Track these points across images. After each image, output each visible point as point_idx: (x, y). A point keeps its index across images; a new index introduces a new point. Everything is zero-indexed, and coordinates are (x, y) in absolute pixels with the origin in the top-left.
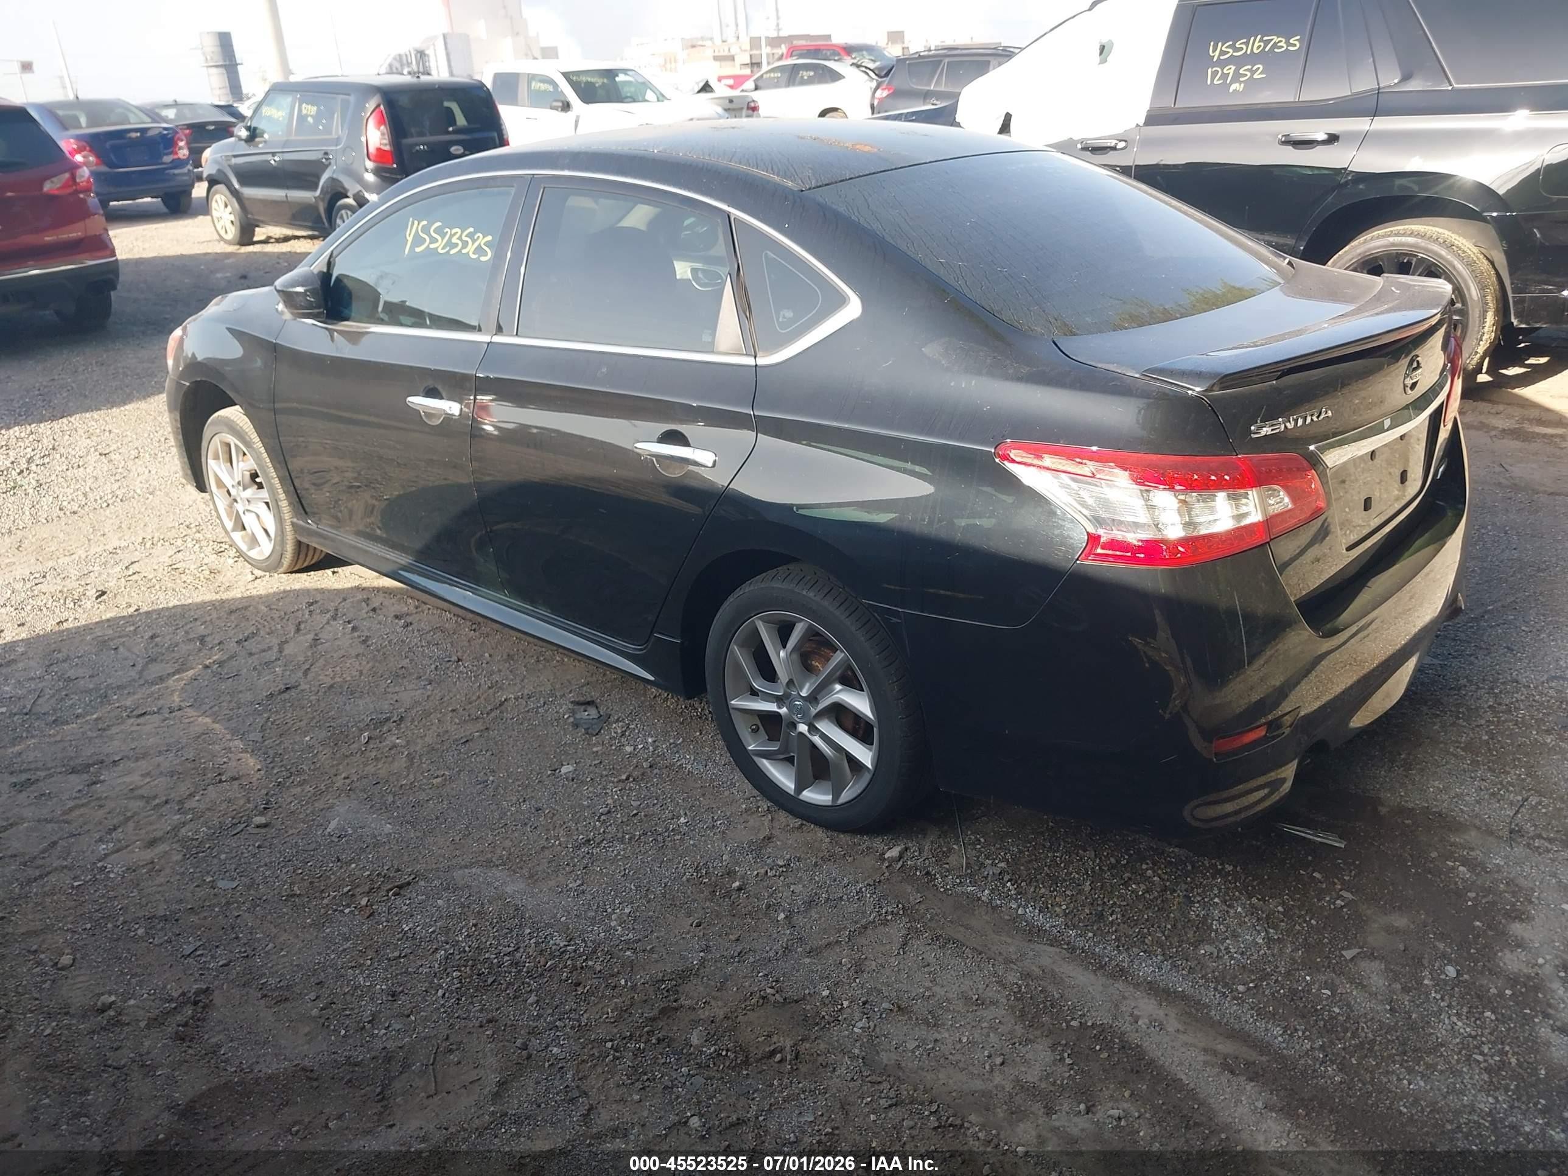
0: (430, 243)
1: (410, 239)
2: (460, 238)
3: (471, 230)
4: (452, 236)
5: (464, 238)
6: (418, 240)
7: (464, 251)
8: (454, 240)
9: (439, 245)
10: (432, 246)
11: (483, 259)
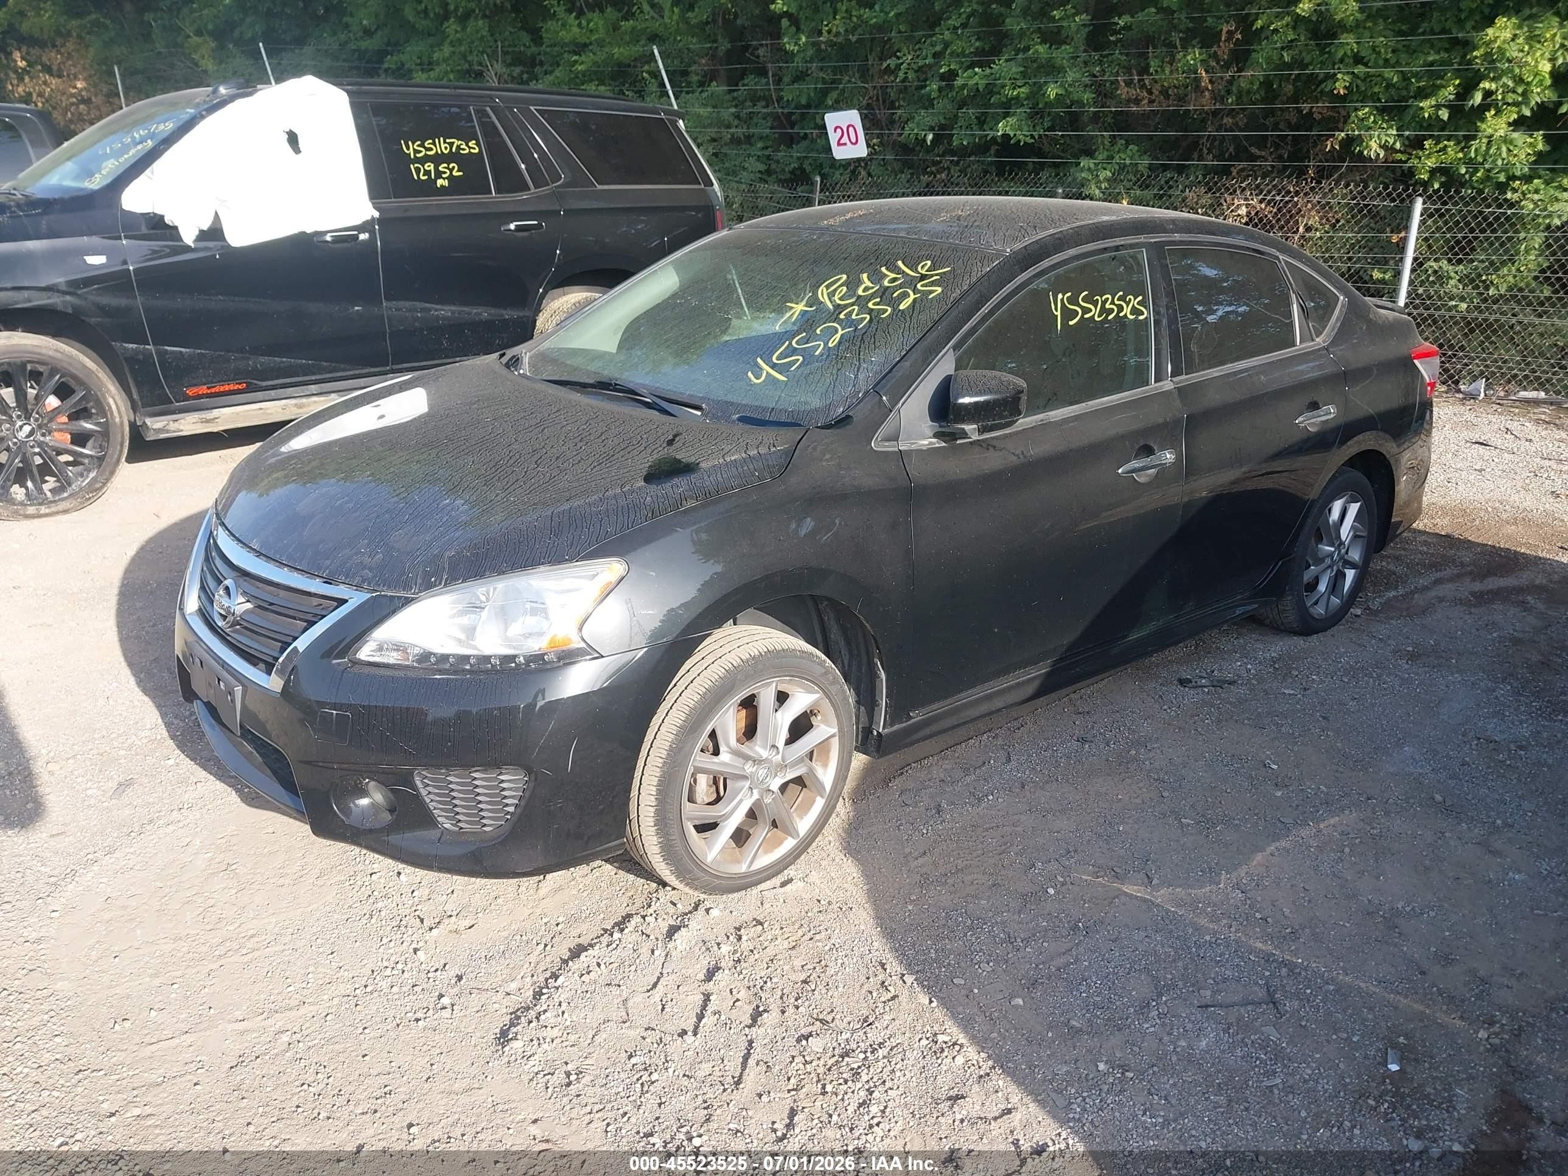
0: (1084, 313)
1: (1058, 313)
2: (1113, 303)
3: (1121, 293)
4: (1104, 302)
5: (1117, 302)
6: (1068, 314)
7: (1121, 314)
8: (1108, 306)
9: (1094, 313)
10: (1086, 316)
11: (1141, 318)
